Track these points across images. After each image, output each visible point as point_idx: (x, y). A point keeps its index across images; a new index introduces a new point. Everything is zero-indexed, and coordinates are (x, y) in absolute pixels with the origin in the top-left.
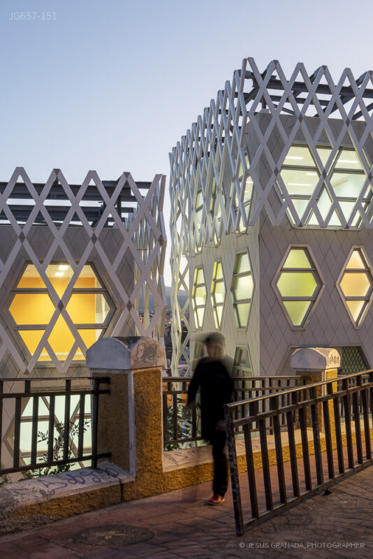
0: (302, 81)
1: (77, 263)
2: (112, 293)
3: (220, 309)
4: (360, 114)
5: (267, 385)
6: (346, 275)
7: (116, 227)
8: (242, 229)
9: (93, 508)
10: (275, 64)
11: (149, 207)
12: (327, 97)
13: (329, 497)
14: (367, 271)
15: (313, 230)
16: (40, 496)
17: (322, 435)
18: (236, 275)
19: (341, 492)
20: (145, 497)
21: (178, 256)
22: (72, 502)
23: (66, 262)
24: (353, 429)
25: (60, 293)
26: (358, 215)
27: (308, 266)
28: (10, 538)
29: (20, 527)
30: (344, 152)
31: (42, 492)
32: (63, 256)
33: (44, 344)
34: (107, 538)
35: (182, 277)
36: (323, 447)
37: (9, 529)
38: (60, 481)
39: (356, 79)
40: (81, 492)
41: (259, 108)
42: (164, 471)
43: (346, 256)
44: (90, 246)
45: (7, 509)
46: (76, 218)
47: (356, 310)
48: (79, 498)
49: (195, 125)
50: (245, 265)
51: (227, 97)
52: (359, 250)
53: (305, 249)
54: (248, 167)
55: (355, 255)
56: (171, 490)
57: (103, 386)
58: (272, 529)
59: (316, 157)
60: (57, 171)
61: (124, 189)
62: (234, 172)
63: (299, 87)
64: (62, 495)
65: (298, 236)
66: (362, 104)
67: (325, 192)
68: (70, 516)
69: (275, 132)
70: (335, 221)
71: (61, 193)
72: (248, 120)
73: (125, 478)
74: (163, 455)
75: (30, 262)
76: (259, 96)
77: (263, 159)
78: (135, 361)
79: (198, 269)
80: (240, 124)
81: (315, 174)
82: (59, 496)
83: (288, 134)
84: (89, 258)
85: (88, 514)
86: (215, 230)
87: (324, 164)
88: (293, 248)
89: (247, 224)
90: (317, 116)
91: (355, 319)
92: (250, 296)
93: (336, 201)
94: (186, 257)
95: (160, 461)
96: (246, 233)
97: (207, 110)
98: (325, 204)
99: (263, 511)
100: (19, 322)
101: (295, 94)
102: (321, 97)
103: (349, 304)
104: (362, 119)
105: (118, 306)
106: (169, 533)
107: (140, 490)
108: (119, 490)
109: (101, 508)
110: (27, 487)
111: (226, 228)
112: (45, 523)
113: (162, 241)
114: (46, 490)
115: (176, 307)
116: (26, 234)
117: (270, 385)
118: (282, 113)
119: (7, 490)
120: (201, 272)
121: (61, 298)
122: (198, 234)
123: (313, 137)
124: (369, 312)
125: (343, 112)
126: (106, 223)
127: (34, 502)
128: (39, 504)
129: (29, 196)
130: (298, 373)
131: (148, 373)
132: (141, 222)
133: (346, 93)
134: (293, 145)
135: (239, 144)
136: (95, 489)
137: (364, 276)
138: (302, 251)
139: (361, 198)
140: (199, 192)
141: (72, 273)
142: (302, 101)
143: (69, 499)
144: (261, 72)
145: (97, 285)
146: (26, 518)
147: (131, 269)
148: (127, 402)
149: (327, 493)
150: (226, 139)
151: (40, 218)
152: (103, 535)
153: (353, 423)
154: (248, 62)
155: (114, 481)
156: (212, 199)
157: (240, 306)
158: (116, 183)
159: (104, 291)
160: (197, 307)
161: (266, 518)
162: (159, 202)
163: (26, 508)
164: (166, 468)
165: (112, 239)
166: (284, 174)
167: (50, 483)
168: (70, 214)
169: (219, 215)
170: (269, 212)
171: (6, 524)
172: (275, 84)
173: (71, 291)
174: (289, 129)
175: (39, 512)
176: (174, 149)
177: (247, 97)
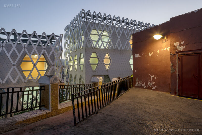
0: (95, 15)
1: (40, 54)
2: (49, 62)
3: (76, 66)
4: (108, 24)
5: (85, 86)
6: (105, 59)
7: (50, 46)
8: (81, 48)
9: (39, 120)
10: (89, 11)
11: (58, 42)
12: (101, 19)
13: (97, 114)
14: (109, 58)
15: (97, 48)
16: (24, 118)
17: (99, 97)
18: (80, 58)
19: (100, 113)
20: (53, 116)
21: (66, 53)
22: (33, 119)
23: (37, 54)
24: (105, 95)
25: (35, 62)
26: (107, 46)
27: (97, 57)
28: (14, 131)
29: (17, 127)
30: (104, 32)
31: (24, 117)
32: (36, 53)
33: (30, 75)
34: (41, 129)
35: (67, 58)
36: (99, 100)
37: (14, 128)
38: (30, 114)
39: (107, 16)
40: (36, 116)
41: (85, 20)
42: (59, 109)
43: (105, 55)
44: (43, 50)
45: (13, 123)
46: (39, 43)
47: (107, 67)
48: (35, 118)
49: (71, 23)
50: (82, 56)
51: (78, 17)
52: (108, 53)
53: (96, 53)
54: (83, 33)
55: (107, 54)
56: (60, 114)
57: (43, 88)
58: (83, 123)
59: (98, 32)
60: (35, 32)
61: (52, 37)
62: (80, 34)
63: (94, 17)
64: (30, 118)
65: (94, 50)
66: (108, 21)
67: (100, 40)
68: (32, 123)
69: (89, 26)
70: (102, 47)
71: (35, 37)
72: (83, 23)
73: (48, 112)
74: (58, 105)
75: (27, 54)
76: (85, 17)
77: (86, 32)
78: (51, 82)
79: (71, 56)
80: (81, 23)
81: (98, 36)
82: (29, 118)
83: (92, 27)
84: (43, 53)
85: (37, 122)
86: (75, 47)
87: (100, 34)
88: (93, 52)
89: (82, 47)
90: (98, 23)
91: (107, 69)
92: (83, 63)
93: (103, 42)
94: (68, 53)
95: (57, 106)
96: (82, 49)
97: (73, 20)
98: (100, 43)
99: (81, 119)
100: (23, 69)
101: (94, 18)
102: (99, 19)
103: (106, 65)
104: (108, 25)
105: (50, 65)
106: (58, 126)
107: (52, 114)
108: (46, 115)
109: (41, 120)
110: (20, 116)
111: (78, 47)
112: (25, 126)
113: (62, 50)
114: (25, 116)
115: (66, 66)
116: (26, 47)
117: (86, 86)
118: (91, 22)
119: (14, 117)
120: (72, 57)
121: (35, 63)
122: (71, 48)
123: (97, 28)
124: (110, 67)
125: (104, 23)
126: (48, 45)
127: (22, 120)
128: (23, 121)
129: (27, 37)
130: (93, 83)
131: (55, 84)
132: (57, 45)
133: (105, 19)
134: (93, 29)
135: (81, 28)
136: (40, 115)
137: (109, 59)
138: (95, 53)
139: (108, 42)
140: (71, 38)
141: (38, 57)
142: (95, 19)
143: (32, 119)
144: (86, 12)
145: (45, 60)
146: (19, 125)
147: (54, 56)
148: (49, 92)
149: (97, 113)
150: (78, 27)
151: (30, 43)
152: (41, 128)
153: (105, 94)
154: (83, 10)
155: (45, 113)
156: (74, 40)
157: (81, 66)
158: (50, 35)
159: (47, 62)
160: (71, 65)
161: (82, 121)
162: (61, 40)
163: (19, 122)
164: (59, 108)
165: (49, 49)
166: (91, 35)
167: (27, 115)
168: (38, 42)
169: (76, 44)
170: (88, 44)
171: (13, 127)
172: (89, 15)
173: (38, 61)
174: (92, 26)
175: (23, 123)
176: (66, 28)
177: (83, 18)
